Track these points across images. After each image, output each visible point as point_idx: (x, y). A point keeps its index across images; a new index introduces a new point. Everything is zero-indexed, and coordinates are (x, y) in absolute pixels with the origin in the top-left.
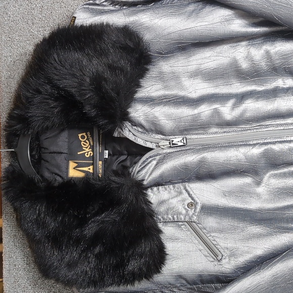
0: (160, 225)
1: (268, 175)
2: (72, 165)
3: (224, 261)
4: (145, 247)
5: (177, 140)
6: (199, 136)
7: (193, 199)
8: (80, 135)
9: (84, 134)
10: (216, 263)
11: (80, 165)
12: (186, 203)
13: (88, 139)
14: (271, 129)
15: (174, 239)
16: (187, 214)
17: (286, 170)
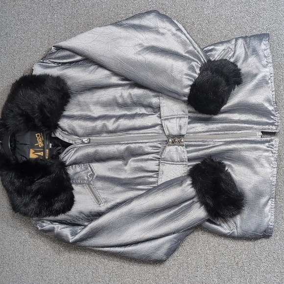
0: (73, 186)
1: (131, 160)
2: (32, 151)
3: (101, 205)
4: (63, 196)
5: (85, 140)
6: (97, 138)
7: (93, 172)
8: (36, 135)
9: (39, 134)
10: (98, 205)
11: (36, 151)
12: (89, 174)
13: (41, 137)
14: (132, 135)
15: (80, 193)
16: (88, 180)
17: (139, 158)
